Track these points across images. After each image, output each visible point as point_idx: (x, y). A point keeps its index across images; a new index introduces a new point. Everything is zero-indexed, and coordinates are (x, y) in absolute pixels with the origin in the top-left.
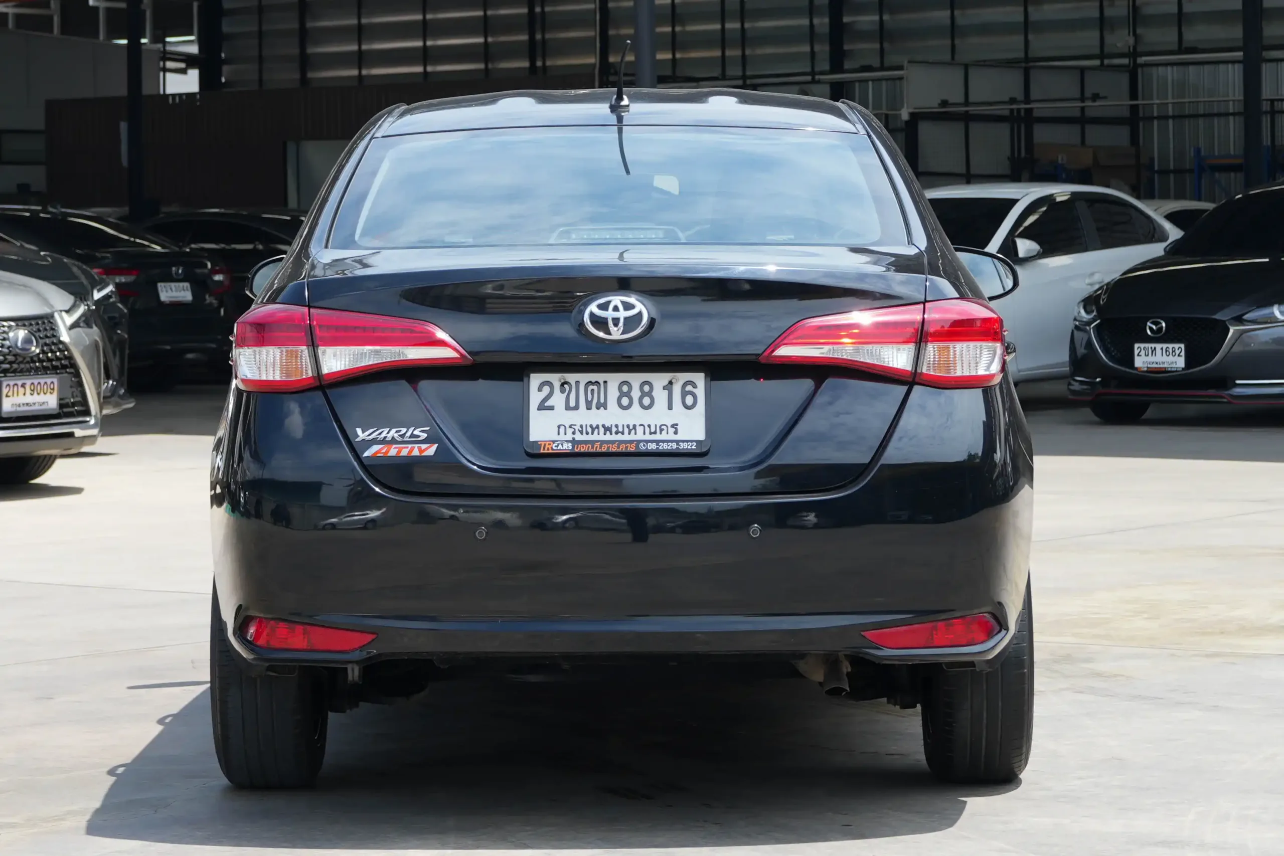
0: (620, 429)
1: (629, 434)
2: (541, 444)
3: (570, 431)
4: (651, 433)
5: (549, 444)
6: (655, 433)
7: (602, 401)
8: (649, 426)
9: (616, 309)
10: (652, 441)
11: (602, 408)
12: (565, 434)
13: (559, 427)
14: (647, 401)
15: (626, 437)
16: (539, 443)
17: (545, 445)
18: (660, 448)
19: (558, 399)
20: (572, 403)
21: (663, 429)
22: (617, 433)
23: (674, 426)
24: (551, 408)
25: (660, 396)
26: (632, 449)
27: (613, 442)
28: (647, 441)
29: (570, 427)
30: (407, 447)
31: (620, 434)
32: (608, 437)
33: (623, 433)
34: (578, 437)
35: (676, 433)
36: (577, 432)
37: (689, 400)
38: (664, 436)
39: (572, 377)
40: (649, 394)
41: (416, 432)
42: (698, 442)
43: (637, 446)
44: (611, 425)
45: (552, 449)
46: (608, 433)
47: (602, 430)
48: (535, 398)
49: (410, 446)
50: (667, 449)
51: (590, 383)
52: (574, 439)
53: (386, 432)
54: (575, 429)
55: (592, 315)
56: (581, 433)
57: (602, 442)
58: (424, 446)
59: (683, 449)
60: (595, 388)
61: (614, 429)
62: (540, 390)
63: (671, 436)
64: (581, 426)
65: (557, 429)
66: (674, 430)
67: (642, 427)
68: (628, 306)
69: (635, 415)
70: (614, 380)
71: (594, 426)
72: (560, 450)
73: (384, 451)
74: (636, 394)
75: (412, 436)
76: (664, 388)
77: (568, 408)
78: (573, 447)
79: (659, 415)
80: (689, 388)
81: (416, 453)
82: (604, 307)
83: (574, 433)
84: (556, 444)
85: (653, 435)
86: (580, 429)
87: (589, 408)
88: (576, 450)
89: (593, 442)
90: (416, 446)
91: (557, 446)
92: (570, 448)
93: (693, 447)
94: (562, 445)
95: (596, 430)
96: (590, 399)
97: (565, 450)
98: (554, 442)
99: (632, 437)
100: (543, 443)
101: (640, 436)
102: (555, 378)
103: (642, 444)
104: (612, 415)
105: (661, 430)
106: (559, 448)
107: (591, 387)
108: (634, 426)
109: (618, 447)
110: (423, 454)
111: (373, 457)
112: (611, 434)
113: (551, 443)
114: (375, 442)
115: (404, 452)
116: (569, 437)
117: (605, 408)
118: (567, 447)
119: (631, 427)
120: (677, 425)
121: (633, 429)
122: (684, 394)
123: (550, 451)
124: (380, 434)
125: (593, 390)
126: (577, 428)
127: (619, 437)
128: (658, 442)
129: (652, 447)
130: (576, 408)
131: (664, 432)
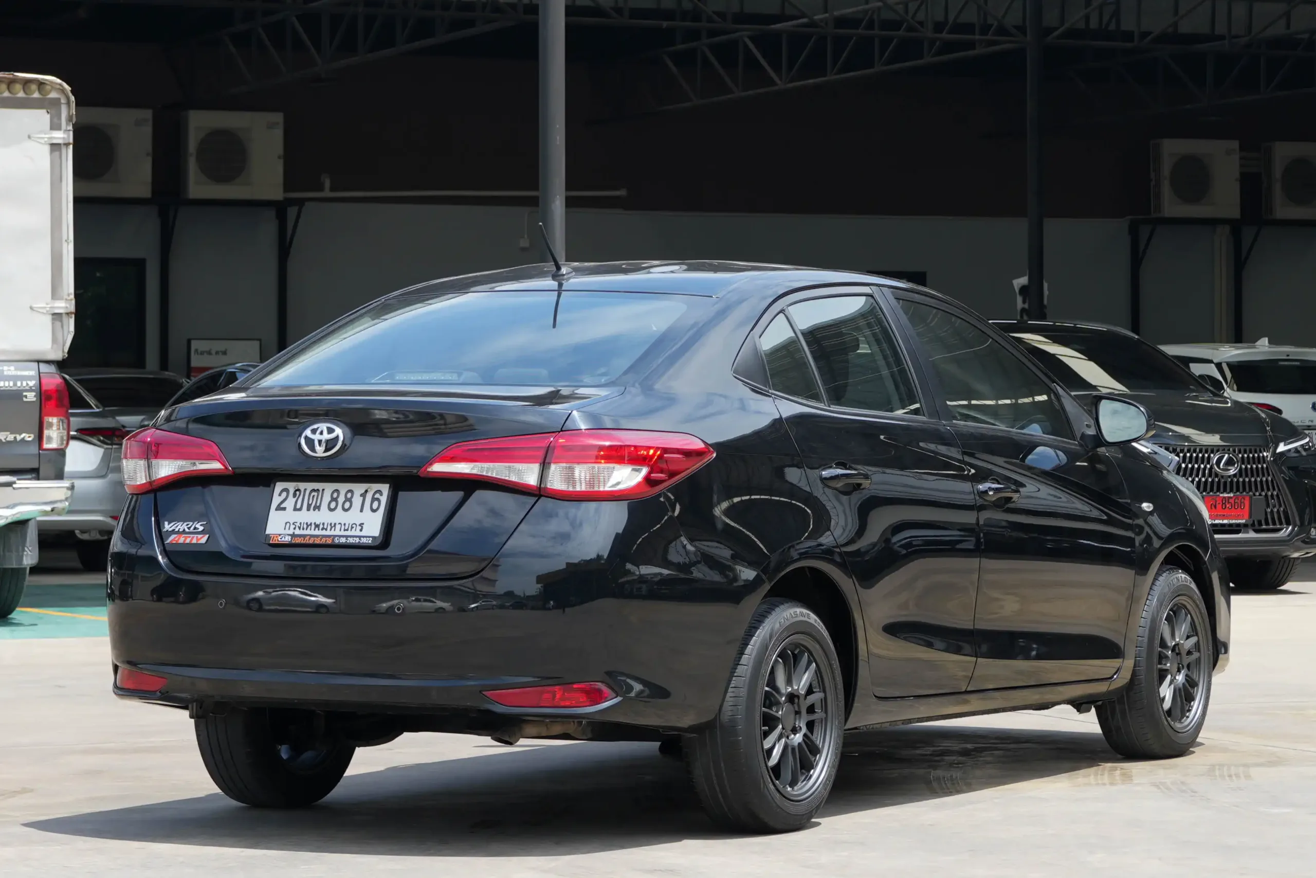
0: (325, 527)
1: (331, 530)
2: (271, 537)
3: (293, 527)
4: (345, 530)
5: (277, 537)
6: (347, 530)
7: (318, 505)
8: (345, 524)
9: (321, 433)
10: (343, 536)
11: (317, 510)
12: (289, 529)
13: (286, 523)
14: (347, 505)
15: (328, 533)
16: (271, 536)
17: (274, 537)
18: (348, 542)
19: (290, 503)
20: (298, 506)
21: (353, 527)
22: (322, 529)
23: (361, 525)
24: (284, 509)
25: (357, 501)
26: (329, 541)
27: (317, 536)
28: (340, 536)
29: (293, 524)
30: (190, 537)
31: (324, 530)
32: (317, 532)
33: (326, 530)
34: (297, 532)
35: (361, 530)
36: (297, 528)
37: (375, 505)
38: (353, 533)
39: (302, 486)
40: (350, 500)
41: (198, 526)
42: (374, 538)
43: (333, 540)
44: (320, 523)
45: (278, 541)
46: (317, 529)
47: (313, 526)
48: (276, 500)
49: (192, 536)
50: (353, 543)
51: (314, 490)
52: (294, 533)
53: (180, 525)
54: (296, 525)
55: (306, 437)
56: (300, 528)
57: (311, 536)
58: (200, 536)
59: (363, 543)
60: (316, 494)
61: (321, 526)
62: (280, 495)
63: (358, 533)
64: (301, 523)
65: (284, 525)
66: (360, 528)
67: (340, 525)
68: (330, 431)
69: (339, 516)
70: (328, 488)
71: (309, 524)
72: (283, 541)
73: (176, 539)
74: (341, 499)
75: (195, 528)
76: (361, 495)
77: (295, 509)
78: (292, 539)
79: (353, 516)
80: (377, 496)
81: (194, 541)
82: (314, 431)
83: (295, 529)
84: (281, 537)
85: (346, 532)
86: (299, 526)
87: (308, 509)
88: (293, 542)
89: (304, 536)
90: (196, 536)
91: (281, 539)
92: (290, 540)
93: (370, 542)
94: (285, 537)
95: (310, 527)
96: (310, 503)
97: (286, 541)
98: (280, 535)
99: (332, 533)
100: (273, 536)
101: (337, 532)
102: (291, 486)
103: (336, 538)
104: (323, 516)
105: (352, 528)
106: (282, 540)
107: (313, 494)
108: (335, 524)
109: (321, 540)
110: (198, 542)
111: (171, 544)
112: (319, 530)
113: (278, 536)
114: (173, 532)
115: (188, 541)
116: (291, 532)
117: (319, 510)
118: (288, 539)
119: (333, 525)
120: (363, 524)
121: (333, 526)
122: (374, 499)
123: (277, 542)
124: (177, 527)
125: (314, 496)
126: (298, 524)
127: (324, 533)
128: (347, 537)
129: (343, 540)
130: (300, 509)
131: (354, 529)
